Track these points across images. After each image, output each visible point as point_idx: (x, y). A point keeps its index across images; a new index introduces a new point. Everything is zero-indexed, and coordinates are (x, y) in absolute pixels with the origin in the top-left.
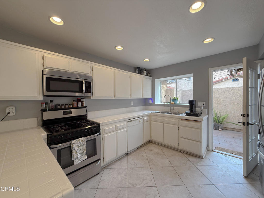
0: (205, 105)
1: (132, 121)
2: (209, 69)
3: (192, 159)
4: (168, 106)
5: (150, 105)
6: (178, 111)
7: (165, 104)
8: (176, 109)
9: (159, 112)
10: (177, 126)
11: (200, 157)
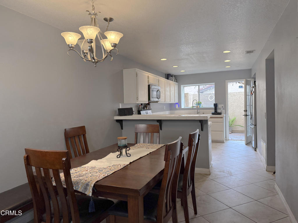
0: (223, 107)
2: (226, 81)
4: (195, 109)
5: (176, 109)
8: (202, 111)
11: (223, 142)
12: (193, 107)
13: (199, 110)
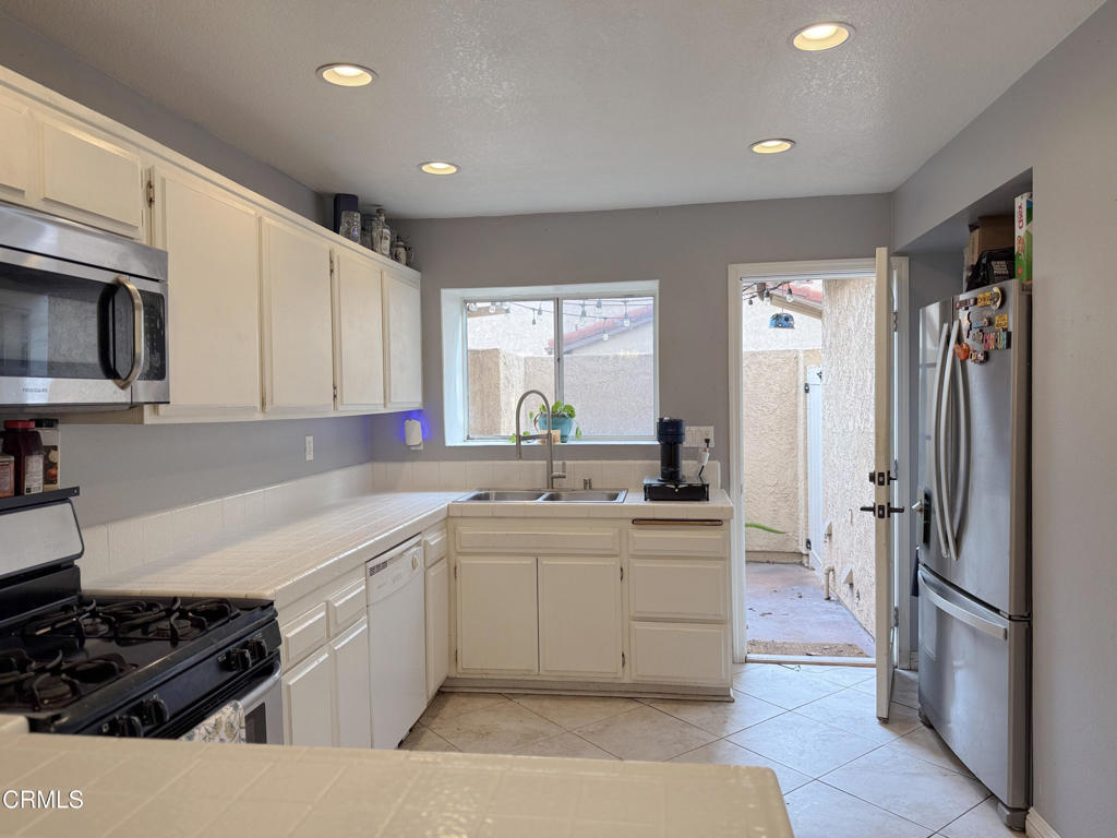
0: (712, 444)
1: (385, 564)
3: (693, 715)
4: (532, 453)
5: (409, 454)
6: (587, 484)
7: (523, 443)
8: (577, 470)
9: (485, 497)
10: (613, 563)
11: (719, 698)
12: (520, 438)
13: (560, 462)
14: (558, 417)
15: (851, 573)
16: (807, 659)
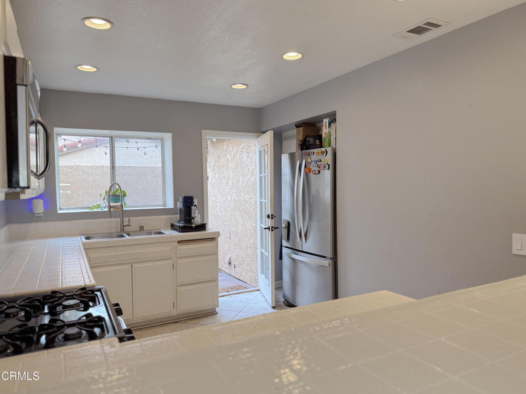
0: (197, 207)
6: (142, 228)
10: (169, 262)
11: (211, 313)
13: (127, 218)
14: (116, 196)
15: (230, 258)
16: (228, 293)
